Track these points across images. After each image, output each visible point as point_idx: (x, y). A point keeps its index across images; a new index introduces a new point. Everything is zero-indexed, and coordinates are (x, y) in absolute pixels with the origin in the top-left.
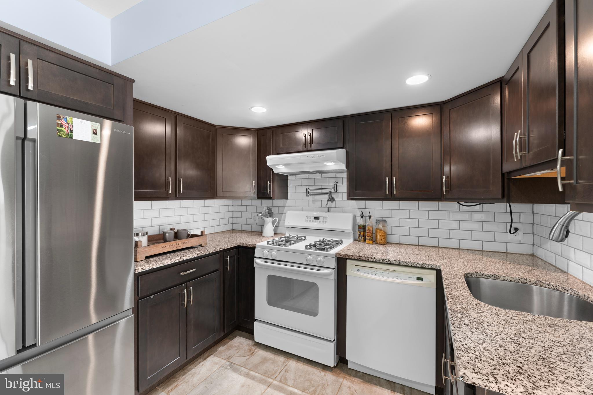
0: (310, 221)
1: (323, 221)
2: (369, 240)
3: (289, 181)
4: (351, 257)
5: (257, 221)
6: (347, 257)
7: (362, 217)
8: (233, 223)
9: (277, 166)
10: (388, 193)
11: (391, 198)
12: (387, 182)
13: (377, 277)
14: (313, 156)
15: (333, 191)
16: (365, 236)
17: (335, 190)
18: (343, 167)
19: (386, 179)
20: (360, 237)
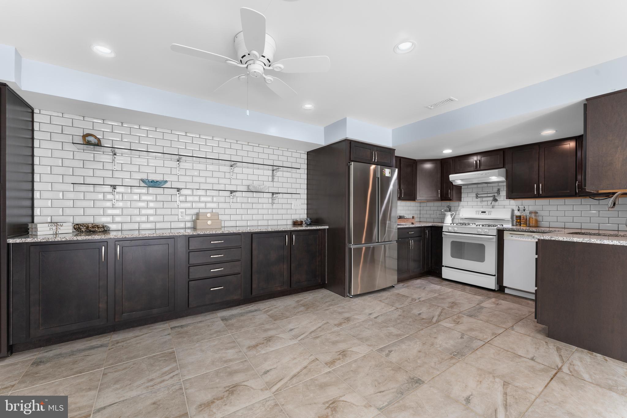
0: (478, 214)
1: (489, 214)
2: (524, 224)
3: (462, 190)
4: (507, 229)
5: (438, 216)
6: (504, 229)
7: (519, 210)
8: (420, 218)
9: (456, 181)
10: (536, 193)
11: (539, 196)
12: (535, 187)
13: (524, 239)
14: (481, 174)
15: (496, 195)
16: (520, 222)
17: (497, 194)
18: (503, 179)
19: (534, 186)
20: (517, 223)
